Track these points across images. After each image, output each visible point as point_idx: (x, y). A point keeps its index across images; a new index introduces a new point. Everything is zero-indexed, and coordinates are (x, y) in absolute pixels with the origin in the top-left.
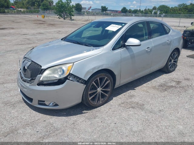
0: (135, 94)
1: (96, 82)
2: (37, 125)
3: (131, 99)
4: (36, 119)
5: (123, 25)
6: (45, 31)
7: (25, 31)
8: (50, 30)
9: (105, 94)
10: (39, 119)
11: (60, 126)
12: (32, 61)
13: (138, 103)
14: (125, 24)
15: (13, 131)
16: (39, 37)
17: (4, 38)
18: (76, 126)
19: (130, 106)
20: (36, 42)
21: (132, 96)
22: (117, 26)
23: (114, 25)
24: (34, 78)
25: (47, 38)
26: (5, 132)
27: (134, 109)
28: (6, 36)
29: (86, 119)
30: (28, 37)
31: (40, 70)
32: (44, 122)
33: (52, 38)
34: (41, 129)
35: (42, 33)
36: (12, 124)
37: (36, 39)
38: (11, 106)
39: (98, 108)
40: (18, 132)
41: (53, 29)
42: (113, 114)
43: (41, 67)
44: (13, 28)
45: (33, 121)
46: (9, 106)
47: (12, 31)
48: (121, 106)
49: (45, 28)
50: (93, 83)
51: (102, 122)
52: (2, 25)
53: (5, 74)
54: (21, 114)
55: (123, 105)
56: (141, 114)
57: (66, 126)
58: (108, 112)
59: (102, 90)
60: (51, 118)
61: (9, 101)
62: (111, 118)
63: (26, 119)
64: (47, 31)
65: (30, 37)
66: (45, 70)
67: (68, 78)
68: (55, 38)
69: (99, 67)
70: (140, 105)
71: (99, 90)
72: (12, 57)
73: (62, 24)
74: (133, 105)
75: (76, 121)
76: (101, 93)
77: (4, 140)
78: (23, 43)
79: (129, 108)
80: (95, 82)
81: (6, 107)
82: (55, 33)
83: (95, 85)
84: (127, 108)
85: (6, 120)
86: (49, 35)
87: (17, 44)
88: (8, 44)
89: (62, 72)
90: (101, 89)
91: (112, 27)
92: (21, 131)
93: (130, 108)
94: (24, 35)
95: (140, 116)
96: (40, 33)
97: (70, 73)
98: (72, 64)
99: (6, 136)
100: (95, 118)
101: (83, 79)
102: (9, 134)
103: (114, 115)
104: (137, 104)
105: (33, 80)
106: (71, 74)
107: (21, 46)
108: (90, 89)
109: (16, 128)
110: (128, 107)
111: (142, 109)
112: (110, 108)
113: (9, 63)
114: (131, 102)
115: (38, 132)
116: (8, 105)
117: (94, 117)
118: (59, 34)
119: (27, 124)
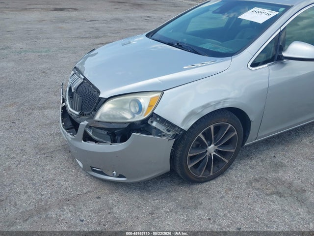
0: (286, 161)
1: (207, 135)
2: (84, 205)
3: (276, 171)
4: (85, 191)
5: (282, 9)
6: (126, 15)
7: (94, 15)
8: (133, 15)
9: (223, 159)
10: (89, 192)
11: (125, 215)
12: (85, 79)
13: (290, 185)
14: (287, 8)
15: (41, 210)
16: (115, 26)
17: (60, 25)
18: (157, 220)
19: (273, 189)
20: (109, 34)
21: (279, 166)
22: (267, 11)
23: (261, 10)
24: (85, 113)
25: (128, 28)
26: (27, 211)
27: (282, 198)
28: (64, 21)
29: (177, 207)
30: (97, 25)
31: (97, 99)
32: (97, 200)
33: (135, 29)
34: (89, 216)
35: (120, 20)
36: (42, 195)
37: (109, 29)
38: (47, 155)
39: (204, 185)
40: (47, 215)
41: (139, 14)
42: (235, 202)
43: (99, 92)
44: (76, 10)
45: (77, 193)
46: (43, 156)
47: (74, 14)
48: (254, 188)
49: (126, 10)
50: (200, 135)
51: (209, 219)
52: (61, 3)
53: (50, 90)
54: (60, 175)
55: (258, 185)
56: (299, 214)
57: (137, 217)
58: (224, 197)
59: (216, 151)
60: (112, 193)
61: (46, 144)
62: (229, 212)
63: (66, 189)
64: (129, 15)
65: (100, 25)
66: (106, 100)
67: (149, 122)
68: (140, 29)
69: (218, 103)
70: (296, 190)
71: (212, 149)
72: (66, 60)
73: (155, 4)
74: (280, 189)
75: (158, 209)
76: (214, 155)
77: (21, 229)
78: (88, 35)
79: (272, 194)
80: (204, 134)
81: (38, 156)
82: (142, 19)
83: (204, 139)
84: (267, 195)
85: (33, 184)
86: (132, 23)
87: (78, 38)
88: (65, 36)
89: (138, 109)
90: (216, 148)
91: (255, 14)
92: (53, 213)
93: (274, 196)
94: (91, 21)
95: (297, 218)
96: (117, 19)
97: (153, 113)
98: (159, 94)
99: (27, 220)
100: (196, 208)
101: (178, 127)
102: (31, 216)
103: (236, 205)
104: (289, 187)
105: (83, 115)
106: (156, 115)
107: (83, 40)
108: (192, 147)
109: (46, 204)
110: (268, 192)
111: (302, 202)
112: (230, 190)
113: (60, 71)
114: (275, 179)
115: (82, 221)
116: (43, 152)
117: (193, 204)
118: (148, 22)
119: (66, 199)
